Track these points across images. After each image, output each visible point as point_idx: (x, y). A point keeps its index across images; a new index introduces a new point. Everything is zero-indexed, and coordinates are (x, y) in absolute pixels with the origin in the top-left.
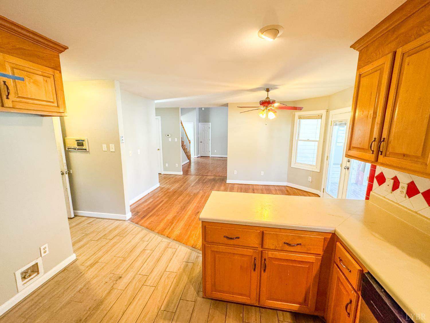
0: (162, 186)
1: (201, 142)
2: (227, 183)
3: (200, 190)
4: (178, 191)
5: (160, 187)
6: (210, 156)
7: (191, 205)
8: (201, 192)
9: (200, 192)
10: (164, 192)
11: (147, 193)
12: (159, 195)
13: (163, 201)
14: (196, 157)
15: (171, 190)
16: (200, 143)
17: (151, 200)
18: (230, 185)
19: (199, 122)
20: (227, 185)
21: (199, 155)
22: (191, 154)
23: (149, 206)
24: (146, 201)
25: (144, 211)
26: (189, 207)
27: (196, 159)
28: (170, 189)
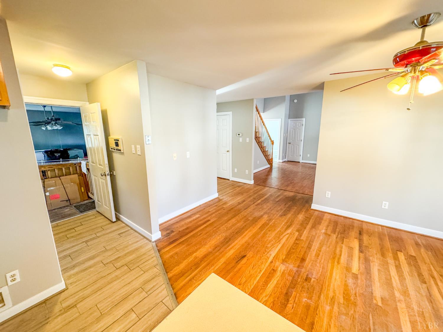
0: (220, 197)
1: (290, 143)
2: (312, 208)
3: (265, 213)
4: (235, 209)
5: (218, 198)
6: (301, 162)
7: (240, 238)
8: (266, 217)
9: (264, 216)
10: (218, 207)
11: (199, 205)
12: (210, 211)
13: (209, 220)
14: (281, 161)
15: (228, 205)
16: (288, 144)
17: (197, 216)
18: (317, 212)
19: (289, 118)
20: (312, 211)
21: (286, 160)
22: (273, 158)
23: (189, 226)
24: (190, 217)
25: (180, 231)
26: (236, 242)
27: (281, 164)
28: (228, 203)
